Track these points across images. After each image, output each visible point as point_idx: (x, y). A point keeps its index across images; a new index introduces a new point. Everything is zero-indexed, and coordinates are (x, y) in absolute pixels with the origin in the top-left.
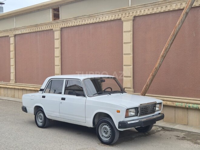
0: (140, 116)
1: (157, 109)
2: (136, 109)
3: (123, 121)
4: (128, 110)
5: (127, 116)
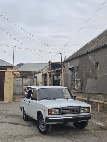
2: (59, 109)
3: (47, 117)
5: (50, 114)
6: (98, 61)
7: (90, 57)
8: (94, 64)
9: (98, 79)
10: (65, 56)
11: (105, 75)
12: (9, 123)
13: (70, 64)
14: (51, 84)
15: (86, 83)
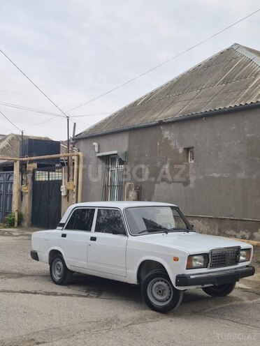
0: (211, 267)
1: (242, 258)
2: (205, 255)
3: (183, 275)
4: (190, 257)
5: (189, 267)
6: (193, 145)
7: (167, 134)
8: (181, 151)
9: (192, 185)
10: (75, 124)
11: (213, 177)
12: (26, 292)
13: (99, 146)
14: (27, 191)
15: (153, 192)
